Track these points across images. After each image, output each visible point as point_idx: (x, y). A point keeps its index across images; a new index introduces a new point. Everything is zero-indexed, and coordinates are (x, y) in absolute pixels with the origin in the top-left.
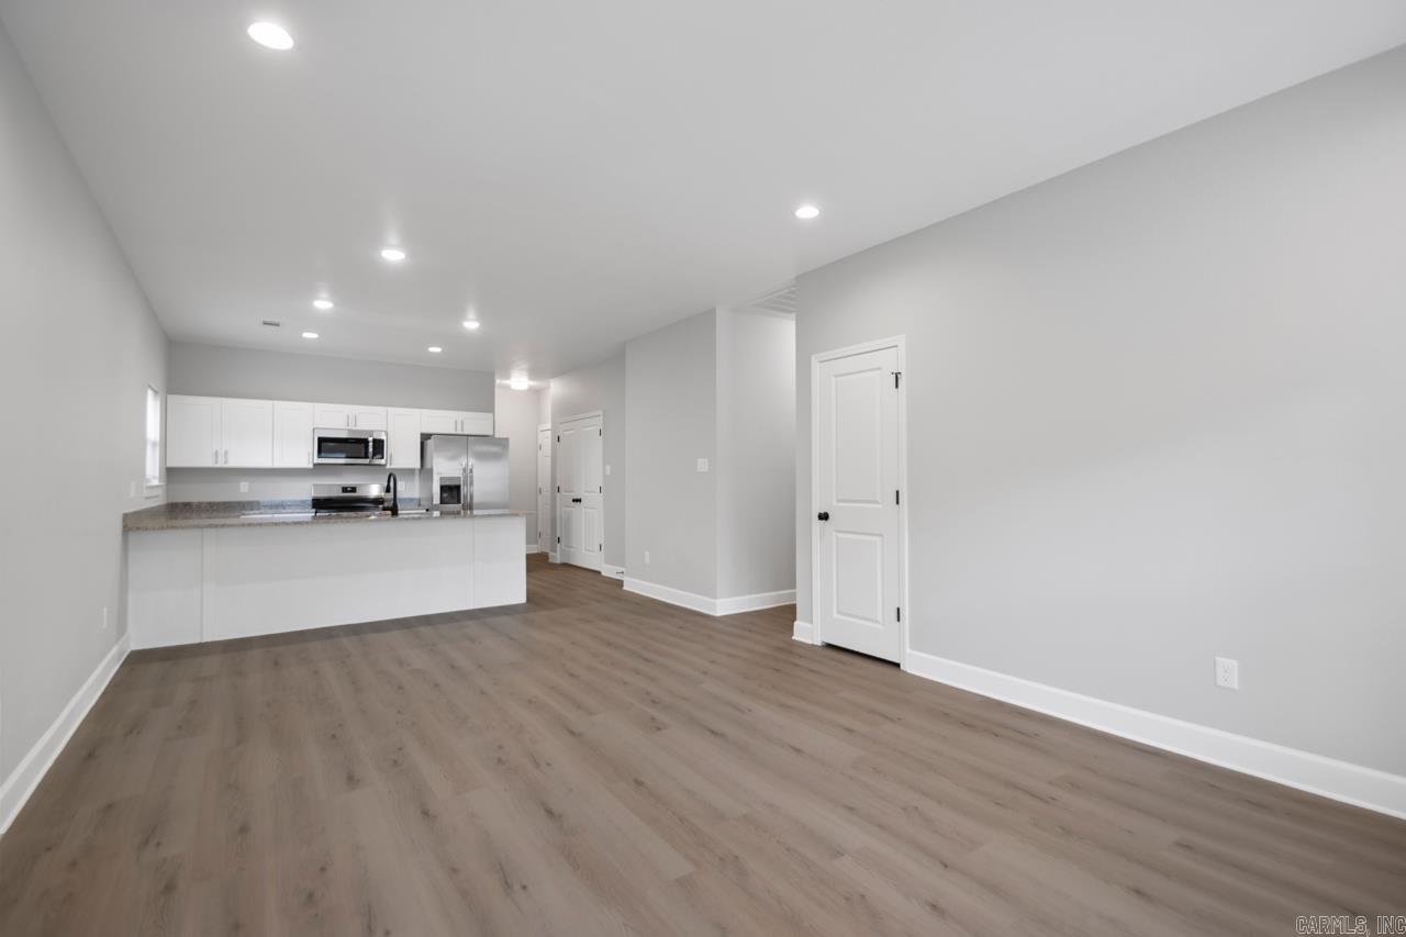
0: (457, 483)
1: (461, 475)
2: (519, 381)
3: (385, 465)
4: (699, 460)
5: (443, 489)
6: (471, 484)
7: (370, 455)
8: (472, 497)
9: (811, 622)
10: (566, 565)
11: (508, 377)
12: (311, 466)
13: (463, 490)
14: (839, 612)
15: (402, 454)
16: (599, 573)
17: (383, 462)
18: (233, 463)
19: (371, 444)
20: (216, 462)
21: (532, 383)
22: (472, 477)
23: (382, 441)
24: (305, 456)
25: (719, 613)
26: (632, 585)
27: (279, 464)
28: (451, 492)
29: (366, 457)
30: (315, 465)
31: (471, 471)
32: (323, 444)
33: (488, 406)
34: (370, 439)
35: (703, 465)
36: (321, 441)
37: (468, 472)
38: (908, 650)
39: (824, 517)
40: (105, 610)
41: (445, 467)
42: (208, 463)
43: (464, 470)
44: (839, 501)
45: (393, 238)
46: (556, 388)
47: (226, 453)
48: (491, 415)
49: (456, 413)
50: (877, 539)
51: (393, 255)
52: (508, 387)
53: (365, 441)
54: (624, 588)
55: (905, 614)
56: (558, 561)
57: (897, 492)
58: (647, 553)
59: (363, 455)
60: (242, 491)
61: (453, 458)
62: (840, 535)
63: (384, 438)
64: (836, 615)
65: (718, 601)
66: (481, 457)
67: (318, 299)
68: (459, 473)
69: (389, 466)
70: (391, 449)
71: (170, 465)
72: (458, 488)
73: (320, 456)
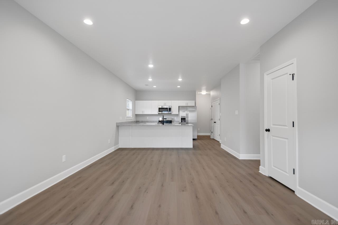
0: (185, 118)
1: (186, 116)
2: (204, 92)
4: (236, 111)
5: (182, 119)
6: (188, 118)
8: (188, 121)
9: (265, 167)
10: (213, 139)
11: (201, 91)
12: (158, 114)
14: (274, 166)
15: (175, 111)
16: (219, 142)
17: (171, 113)
18: (145, 113)
19: (168, 109)
20: (142, 113)
21: (207, 93)
22: (188, 116)
23: (171, 108)
24: (156, 112)
25: (240, 159)
26: (223, 146)
27: (152, 114)
28: (183, 119)
30: (158, 113)
31: (188, 115)
32: (160, 109)
33: (194, 99)
35: (237, 113)
37: (187, 115)
38: (298, 187)
39: (268, 130)
40: (109, 140)
41: (183, 114)
42: (141, 113)
43: (186, 115)
44: (273, 125)
45: (151, 62)
46: (212, 93)
47: (144, 111)
48: (194, 101)
49: (186, 101)
50: (286, 140)
51: (151, 66)
52: (201, 94)
54: (221, 147)
55: (297, 171)
56: (212, 138)
57: (293, 122)
58: (225, 138)
59: (167, 111)
60: (147, 119)
61: (184, 112)
62: (274, 138)
63: (171, 107)
64: (273, 167)
65: (240, 155)
66: (190, 111)
67: (149, 78)
68: (185, 115)
69: (172, 114)
70: (172, 110)
71: (136, 114)
72: (185, 119)
73: (159, 112)
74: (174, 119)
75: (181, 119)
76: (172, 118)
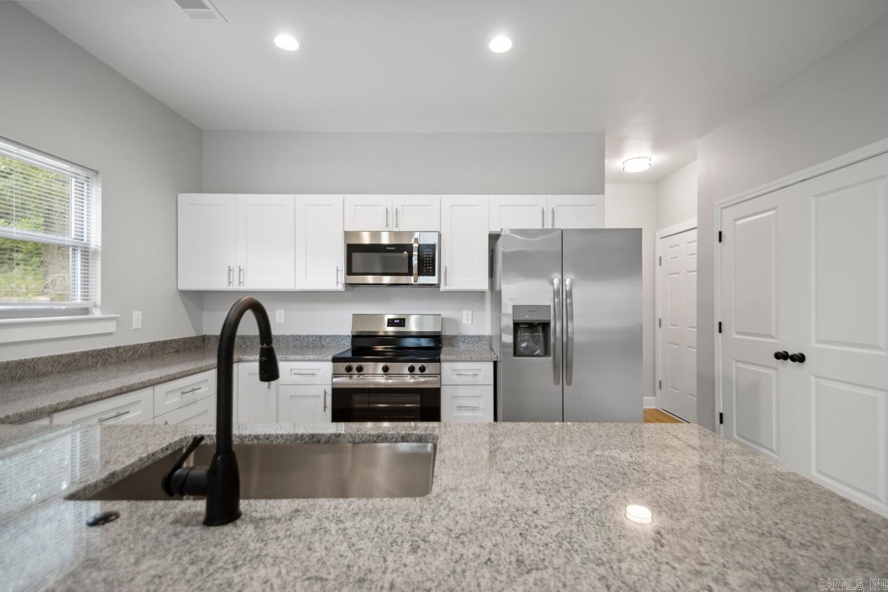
0: (543, 317)
1: (551, 304)
3: (438, 286)
6: (570, 316)
7: (415, 270)
12: (341, 287)
13: (556, 326)
15: (463, 269)
17: (434, 281)
18: (249, 284)
19: (415, 253)
20: (230, 284)
22: (570, 306)
23: (432, 247)
24: (331, 274)
27: (304, 284)
28: (532, 332)
29: (410, 273)
30: (345, 285)
31: (569, 296)
32: (354, 255)
33: (595, 183)
34: (415, 245)
36: (353, 249)
37: (563, 297)
42: (220, 285)
43: (557, 293)
47: (241, 270)
48: (600, 196)
49: (543, 197)
53: (409, 248)
59: (406, 271)
61: (537, 274)
63: (433, 241)
68: (547, 300)
69: (442, 288)
70: (447, 259)
71: (184, 286)
72: (545, 326)
73: (350, 271)
74: (455, 322)
75: (517, 325)
76: (446, 314)
